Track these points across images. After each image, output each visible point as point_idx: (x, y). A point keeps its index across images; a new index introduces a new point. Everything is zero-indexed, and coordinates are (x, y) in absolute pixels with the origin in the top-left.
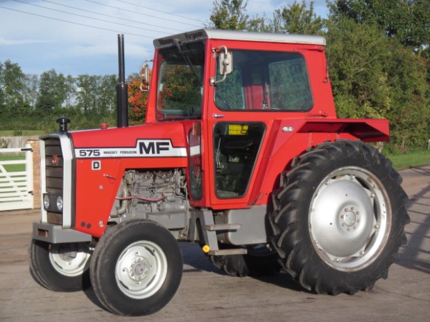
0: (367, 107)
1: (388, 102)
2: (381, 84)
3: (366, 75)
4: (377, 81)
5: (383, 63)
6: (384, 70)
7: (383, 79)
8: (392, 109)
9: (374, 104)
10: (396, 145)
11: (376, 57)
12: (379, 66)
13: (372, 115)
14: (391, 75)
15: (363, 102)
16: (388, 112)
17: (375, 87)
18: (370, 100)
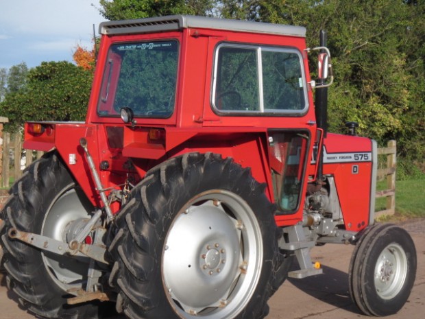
0: (374, 104)
1: (406, 97)
2: (396, 70)
3: (372, 54)
4: (390, 65)
5: (400, 39)
6: (400, 49)
7: (398, 61)
8: (410, 109)
9: (385, 100)
10: (415, 162)
11: (389, 27)
12: (392, 41)
13: (381, 116)
14: (411, 57)
15: (368, 96)
16: (404, 112)
17: (387, 73)
18: (378, 93)
